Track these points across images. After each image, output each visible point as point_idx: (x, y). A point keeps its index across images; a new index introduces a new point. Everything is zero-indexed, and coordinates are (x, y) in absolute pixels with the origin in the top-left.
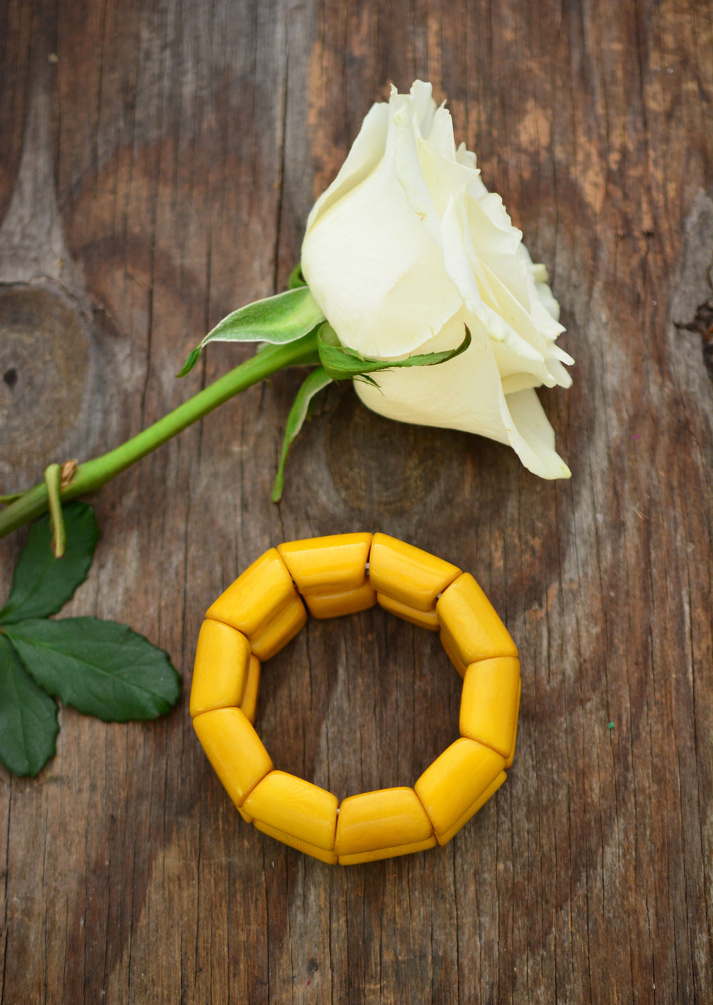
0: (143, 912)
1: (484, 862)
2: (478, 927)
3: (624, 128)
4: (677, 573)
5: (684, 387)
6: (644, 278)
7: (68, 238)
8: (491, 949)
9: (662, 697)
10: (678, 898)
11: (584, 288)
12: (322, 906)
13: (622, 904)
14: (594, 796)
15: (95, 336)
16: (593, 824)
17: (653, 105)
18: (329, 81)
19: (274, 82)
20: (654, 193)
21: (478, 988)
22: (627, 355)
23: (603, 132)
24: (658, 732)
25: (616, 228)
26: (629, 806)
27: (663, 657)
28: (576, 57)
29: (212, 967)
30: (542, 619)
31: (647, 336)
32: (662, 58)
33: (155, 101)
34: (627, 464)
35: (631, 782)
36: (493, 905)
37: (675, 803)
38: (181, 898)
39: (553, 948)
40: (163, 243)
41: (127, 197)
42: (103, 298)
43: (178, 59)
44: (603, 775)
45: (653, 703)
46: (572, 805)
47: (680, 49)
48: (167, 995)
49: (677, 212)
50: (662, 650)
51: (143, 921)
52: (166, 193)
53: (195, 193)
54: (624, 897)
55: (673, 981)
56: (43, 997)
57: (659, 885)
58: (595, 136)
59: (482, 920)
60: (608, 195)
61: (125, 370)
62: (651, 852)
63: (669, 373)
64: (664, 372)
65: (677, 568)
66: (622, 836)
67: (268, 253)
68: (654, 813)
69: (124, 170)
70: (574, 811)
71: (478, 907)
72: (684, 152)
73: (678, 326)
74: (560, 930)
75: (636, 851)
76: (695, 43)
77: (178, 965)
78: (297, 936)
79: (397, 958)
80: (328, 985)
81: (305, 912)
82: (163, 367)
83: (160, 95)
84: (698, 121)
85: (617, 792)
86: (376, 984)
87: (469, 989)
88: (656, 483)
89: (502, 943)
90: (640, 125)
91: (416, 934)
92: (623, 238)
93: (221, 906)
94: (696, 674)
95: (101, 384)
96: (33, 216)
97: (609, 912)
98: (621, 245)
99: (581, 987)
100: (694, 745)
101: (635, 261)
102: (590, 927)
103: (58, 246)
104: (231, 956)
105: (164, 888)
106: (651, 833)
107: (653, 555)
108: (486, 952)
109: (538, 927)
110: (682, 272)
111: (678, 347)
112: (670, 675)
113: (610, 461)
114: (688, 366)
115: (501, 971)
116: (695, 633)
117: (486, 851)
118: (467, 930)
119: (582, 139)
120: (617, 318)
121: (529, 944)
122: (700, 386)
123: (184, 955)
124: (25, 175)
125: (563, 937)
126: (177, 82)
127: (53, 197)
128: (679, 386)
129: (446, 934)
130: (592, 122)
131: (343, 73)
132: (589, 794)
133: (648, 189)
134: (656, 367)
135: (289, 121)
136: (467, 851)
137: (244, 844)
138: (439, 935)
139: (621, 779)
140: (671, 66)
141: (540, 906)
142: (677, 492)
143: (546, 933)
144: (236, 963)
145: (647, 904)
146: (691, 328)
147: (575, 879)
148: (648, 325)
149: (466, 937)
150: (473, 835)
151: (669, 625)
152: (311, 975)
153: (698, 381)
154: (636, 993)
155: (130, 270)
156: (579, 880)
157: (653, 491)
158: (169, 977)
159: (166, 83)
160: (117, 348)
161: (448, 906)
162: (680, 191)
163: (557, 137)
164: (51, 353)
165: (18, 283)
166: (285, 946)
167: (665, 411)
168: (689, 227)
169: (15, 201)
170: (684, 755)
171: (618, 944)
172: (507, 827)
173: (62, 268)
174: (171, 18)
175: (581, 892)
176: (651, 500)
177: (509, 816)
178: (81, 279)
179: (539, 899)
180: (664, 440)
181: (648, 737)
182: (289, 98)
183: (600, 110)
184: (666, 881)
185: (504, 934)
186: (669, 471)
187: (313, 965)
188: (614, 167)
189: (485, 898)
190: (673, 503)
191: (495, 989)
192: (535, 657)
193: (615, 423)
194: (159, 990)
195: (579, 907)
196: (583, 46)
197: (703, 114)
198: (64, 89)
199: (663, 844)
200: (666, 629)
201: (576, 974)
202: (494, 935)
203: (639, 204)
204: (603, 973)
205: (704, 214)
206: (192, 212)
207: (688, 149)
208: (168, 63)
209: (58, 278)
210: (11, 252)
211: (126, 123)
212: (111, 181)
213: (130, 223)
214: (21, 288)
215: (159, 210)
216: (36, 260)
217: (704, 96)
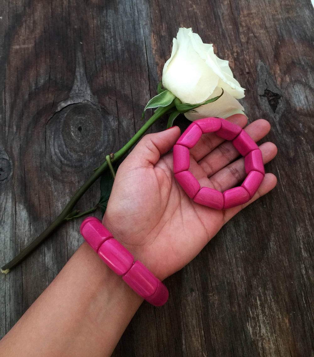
1: (236, 251)
2: (238, 271)
3: (236, 47)
6: (249, 84)
7: (91, 90)
9: (277, 197)
10: (293, 254)
12: (192, 271)
13: (278, 259)
14: (264, 228)
15: (102, 115)
16: (265, 236)
17: (243, 40)
18: (157, 42)
19: (142, 44)
20: (247, 62)
21: (242, 290)
22: (248, 105)
23: (231, 48)
25: (239, 72)
26: (274, 229)
28: (221, 30)
31: (253, 99)
32: (243, 29)
33: (111, 52)
35: (273, 222)
36: (241, 264)
37: (287, 227)
39: (261, 275)
40: (118, 88)
41: (106, 77)
42: (103, 104)
43: (116, 40)
44: (265, 221)
46: (258, 231)
47: (247, 26)
49: (254, 66)
52: (117, 75)
53: (125, 74)
54: (278, 256)
55: (297, 280)
57: (287, 252)
58: (229, 49)
59: (239, 269)
60: (235, 64)
61: (112, 123)
62: (283, 242)
63: (260, 108)
64: (259, 108)
66: (274, 238)
67: (148, 88)
68: (281, 231)
69: (105, 70)
70: (259, 233)
73: (260, 96)
74: (262, 269)
75: (279, 242)
76: (250, 24)
79: (216, 284)
80: (197, 296)
82: (123, 121)
83: (112, 50)
84: (255, 43)
85: (270, 226)
86: (211, 293)
87: (239, 291)
89: (246, 275)
90: (240, 45)
91: (220, 276)
92: (241, 74)
94: (285, 189)
95: (106, 128)
96: (81, 85)
97: (275, 262)
98: (241, 76)
100: (288, 209)
101: (246, 80)
102: (270, 267)
103: (89, 92)
106: (282, 236)
108: (242, 279)
109: (255, 269)
110: (259, 82)
112: (278, 190)
114: (265, 106)
115: (247, 284)
116: (282, 178)
117: (236, 248)
118: (235, 273)
119: (226, 51)
121: (254, 275)
122: (269, 110)
125: (263, 271)
126: (116, 46)
127: (86, 79)
128: (264, 111)
129: (229, 275)
130: (227, 46)
131: (160, 40)
132: (262, 227)
133: (246, 62)
134: (257, 107)
135: (147, 53)
136: (231, 249)
140: (245, 30)
141: (255, 263)
143: (258, 271)
145: (285, 258)
146: (264, 96)
148: (252, 96)
149: (235, 275)
150: (231, 243)
152: (192, 293)
153: (268, 109)
154: (288, 285)
155: (110, 96)
156: (264, 253)
159: (113, 47)
160: (109, 118)
161: (228, 266)
162: (254, 61)
163: (219, 51)
164: (90, 121)
165: (79, 103)
166: (182, 285)
168: (258, 70)
169: (75, 81)
171: (279, 271)
173: (91, 97)
175: (266, 257)
178: (97, 100)
181: (275, 209)
182: (147, 48)
183: (229, 43)
184: (289, 250)
185: (246, 272)
187: (192, 290)
188: (236, 57)
189: (239, 262)
191: (246, 290)
195: (266, 261)
196: (222, 28)
197: (256, 41)
198: (85, 50)
199: (286, 239)
201: (269, 282)
202: (243, 273)
203: (244, 65)
204: (277, 280)
205: (261, 66)
206: (125, 79)
207: (254, 50)
208: (113, 41)
209: (90, 101)
210: (76, 95)
211: (103, 58)
212: (101, 73)
213: (108, 84)
214: (80, 104)
215: (116, 80)
216: (83, 96)
217: (255, 37)
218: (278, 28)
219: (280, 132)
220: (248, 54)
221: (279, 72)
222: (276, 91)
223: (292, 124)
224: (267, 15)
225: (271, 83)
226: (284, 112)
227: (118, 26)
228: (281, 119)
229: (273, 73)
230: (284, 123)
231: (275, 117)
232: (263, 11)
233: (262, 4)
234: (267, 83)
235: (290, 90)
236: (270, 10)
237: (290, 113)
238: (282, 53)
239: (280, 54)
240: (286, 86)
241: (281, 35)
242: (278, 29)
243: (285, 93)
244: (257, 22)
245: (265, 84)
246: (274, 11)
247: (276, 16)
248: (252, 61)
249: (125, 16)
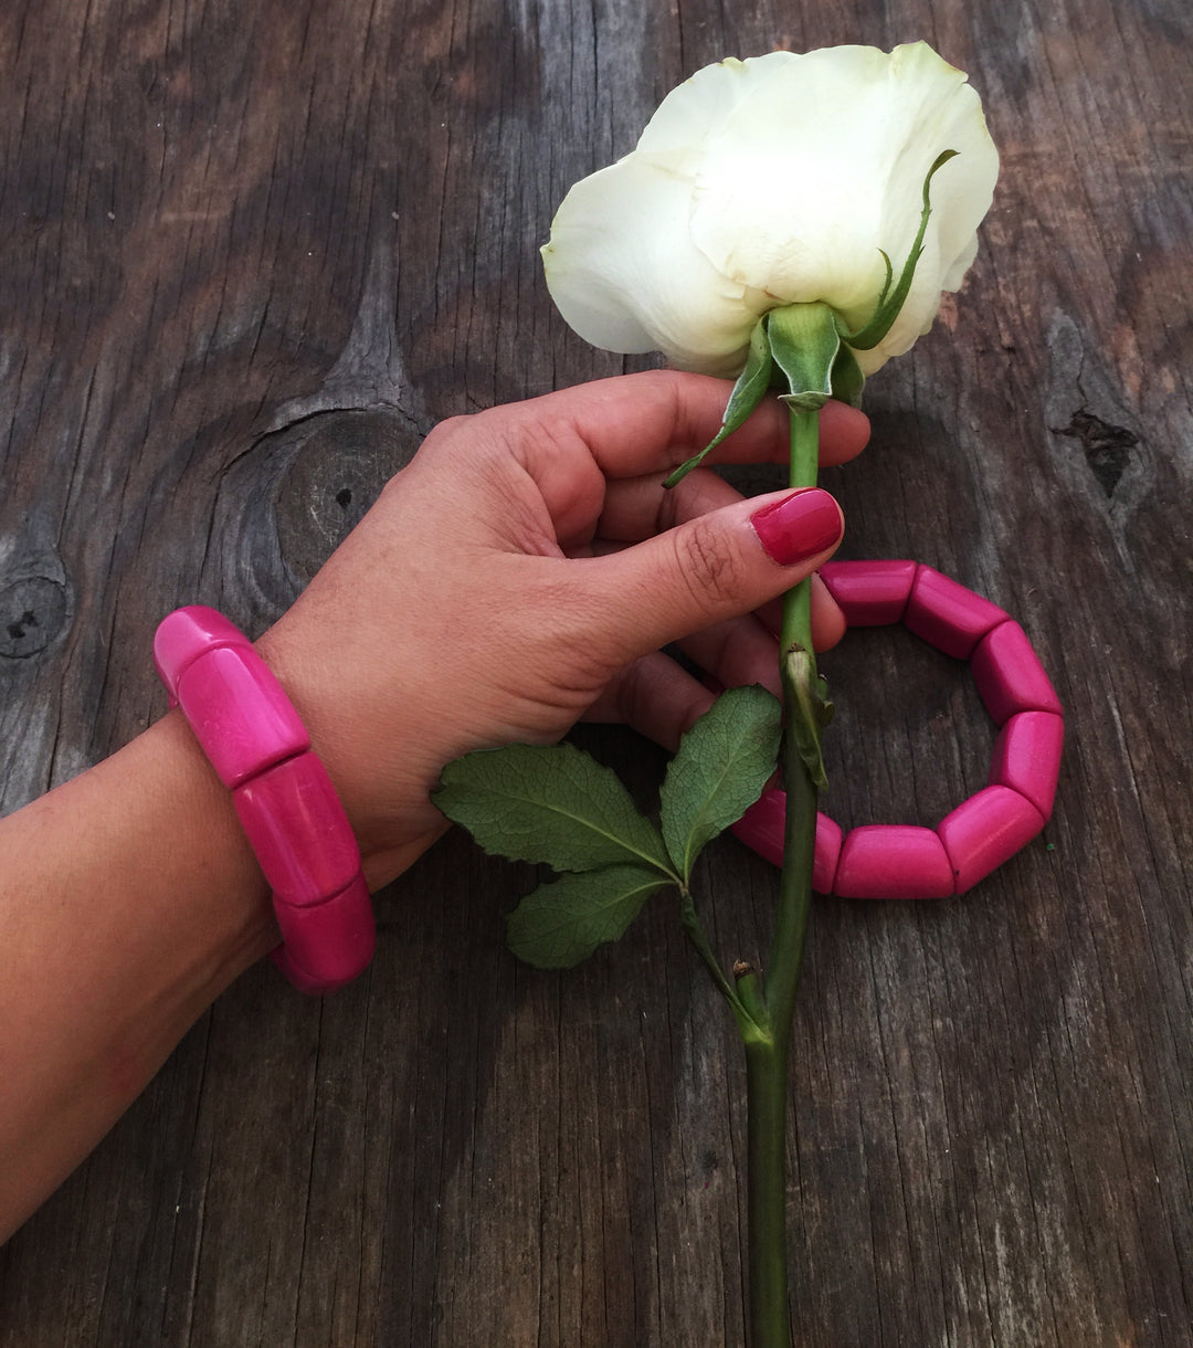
0: (490, 1094)
1: (916, 1019)
2: (919, 1104)
4: (1098, 677)
5: (1071, 489)
6: (1012, 387)
7: (407, 367)
8: (939, 1133)
9: (1104, 814)
10: (1168, 1060)
11: (949, 399)
12: (718, 1080)
13: (1099, 1071)
14: (1042, 934)
16: (1046, 967)
17: (995, 240)
20: (1009, 313)
21: (929, 1188)
22: (1004, 460)
24: (1106, 854)
25: (975, 344)
26: (1087, 944)
27: (1098, 769)
29: (581, 1168)
30: (949, 728)
31: (1023, 442)
33: (496, 248)
34: (1022, 565)
35: (1085, 915)
36: (935, 1075)
37: (1143, 940)
38: (538, 1074)
39: (1018, 1131)
40: (505, 369)
41: (469, 329)
43: (520, 213)
44: (1048, 907)
45: (1095, 821)
46: (1017, 945)
47: (1015, 194)
48: (522, 1207)
49: (1036, 328)
50: (1096, 761)
51: (490, 1107)
53: (538, 325)
54: (1100, 1061)
55: (1181, 1172)
56: (359, 1213)
57: (1142, 1045)
59: (923, 1095)
60: (962, 317)
62: (1123, 1003)
63: (1052, 475)
65: (1097, 670)
66: (1084, 983)
68: (1119, 953)
69: (466, 307)
70: (1020, 953)
71: (916, 1078)
72: (1034, 278)
73: (1055, 432)
74: (1024, 1107)
75: (1105, 1001)
76: (1029, 189)
77: (537, 1164)
78: (687, 1123)
79: (819, 1149)
80: (731, 1188)
81: (696, 1090)
83: (502, 243)
84: (1043, 252)
85: (1070, 927)
86: (794, 1186)
87: (918, 1189)
88: (1057, 583)
89: (952, 1125)
90: (985, 256)
91: (841, 1115)
92: (983, 352)
93: (589, 1083)
94: (1140, 787)
96: (373, 348)
97: (1083, 1080)
98: (981, 359)
99: (1062, 1183)
100: (1154, 870)
101: (1000, 373)
102: (1062, 1101)
103: (398, 374)
104: (604, 1151)
105: (516, 1061)
106: (1119, 978)
107: (1067, 658)
108: (933, 1138)
109: (996, 1103)
110: (1051, 383)
111: (1058, 451)
112: (1111, 789)
113: (1002, 561)
114: (1073, 470)
115: (956, 1163)
116: (1130, 742)
117: (917, 1005)
118: (906, 1109)
120: (989, 426)
121: (987, 1126)
122: (1087, 487)
123: (543, 1150)
124: (366, 315)
125: (1030, 1116)
126: (518, 231)
127: (393, 332)
128: (1066, 489)
129: (879, 1115)
132: (1036, 930)
133: (1003, 311)
134: (1038, 471)
136: (893, 1005)
137: (615, 1003)
138: (871, 1117)
139: (1072, 912)
140: (1008, 208)
141: (994, 1074)
142: (1082, 592)
143: (1008, 1111)
144: (612, 1160)
145: (1130, 1070)
146: (1069, 433)
147: (1035, 1038)
148: (1022, 430)
149: (905, 1119)
150: (898, 983)
151: (1099, 733)
152: (709, 1175)
153: (1085, 483)
154: (1136, 1190)
155: (471, 394)
156: (1040, 1040)
157: (1056, 592)
158: (524, 1181)
159: (508, 233)
161: (877, 1077)
162: (1036, 310)
165: (354, 408)
166: (673, 1135)
167: (1054, 512)
168: (1050, 343)
169: (354, 336)
170: (1143, 881)
171: (1102, 1124)
172: (939, 973)
173: (401, 393)
174: (511, 181)
175: (1044, 1055)
176: (1055, 601)
177: (940, 960)
178: (422, 403)
179: (992, 1065)
180: (1059, 541)
181: (1097, 860)
184: (1149, 1038)
185: (954, 1112)
186: (1069, 571)
187: (711, 1161)
188: (965, 293)
189: (923, 1065)
190: (1080, 604)
191: (950, 1189)
192: (947, 771)
193: (1002, 525)
194: (512, 1200)
195: (1044, 1075)
197: (1047, 245)
198: (405, 240)
199: (1138, 991)
200: (1096, 738)
201: (1053, 1165)
202: (940, 1115)
203: (996, 323)
204: (1088, 1163)
205: (1065, 331)
206: (536, 342)
207: (1038, 276)
208: (509, 217)
209: (396, 403)
210: (350, 381)
211: (467, 268)
212: (453, 317)
213: (471, 352)
214: (357, 413)
215: (502, 340)
216: (373, 387)
217: (1045, 231)
218: (1135, 207)
219: (1130, 568)
220: (1012, 286)
221: (1132, 354)
222: (1117, 420)
223: (1179, 544)
224: (1096, 163)
225: (1099, 390)
226: (1149, 496)
227: (535, 171)
228: (1133, 519)
229: (1109, 356)
230: (1148, 536)
231: (1110, 512)
232: (1081, 150)
233: (1079, 127)
234: (1085, 388)
235: (1175, 421)
236: (1108, 148)
237: (1175, 501)
238: (1148, 291)
239: (1140, 293)
240: (1162, 404)
241: (1145, 230)
242: (1137, 210)
243: (1154, 429)
244: (1056, 185)
245: (1076, 394)
246: (1124, 151)
247: (1131, 170)
248: (1027, 309)
249: (566, 140)
